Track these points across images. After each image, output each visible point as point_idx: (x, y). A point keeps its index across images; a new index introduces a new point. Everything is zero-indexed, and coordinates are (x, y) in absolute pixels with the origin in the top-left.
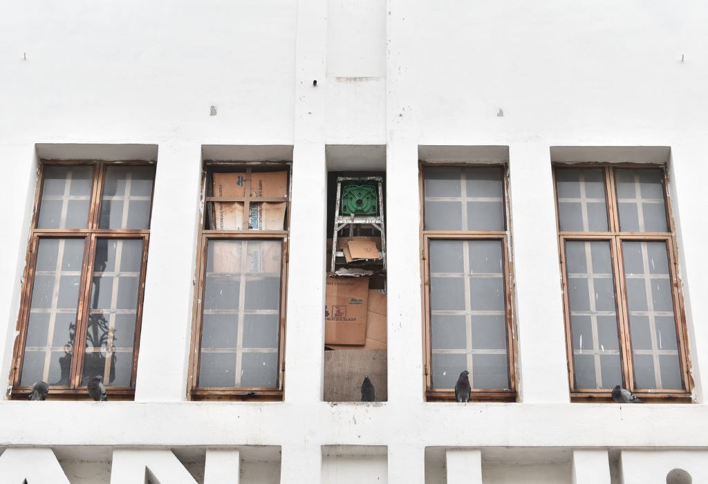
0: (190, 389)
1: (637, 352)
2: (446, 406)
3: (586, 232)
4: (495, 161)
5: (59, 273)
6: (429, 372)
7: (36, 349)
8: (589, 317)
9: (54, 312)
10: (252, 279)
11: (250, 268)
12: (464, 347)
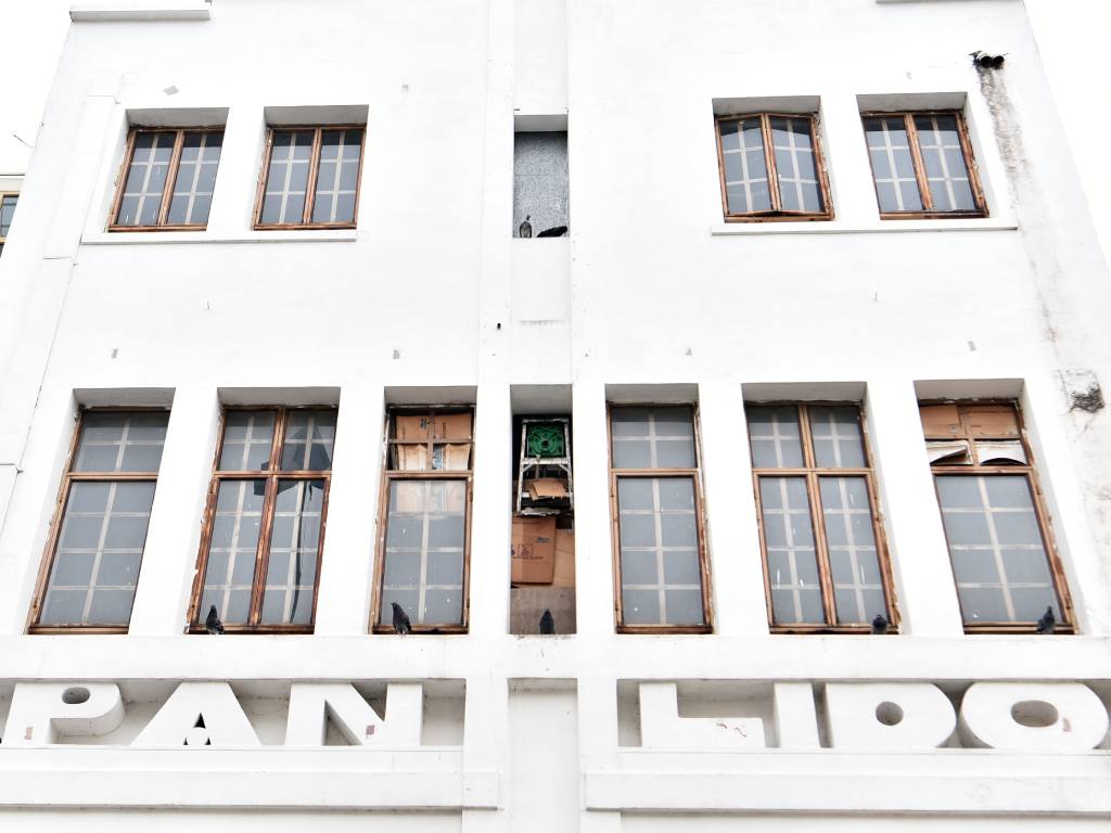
0: (372, 625)
1: (838, 586)
3: (781, 469)
4: (684, 401)
5: (239, 514)
6: (619, 607)
7: (214, 587)
8: (787, 552)
9: (233, 551)
10: (435, 518)
11: (434, 507)
12: (656, 582)
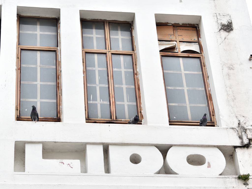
1: (117, 103)
2: (26, 123)
3: (95, 49)
4: (54, 16)
6: (18, 109)
8: (96, 87)
12: (36, 98)
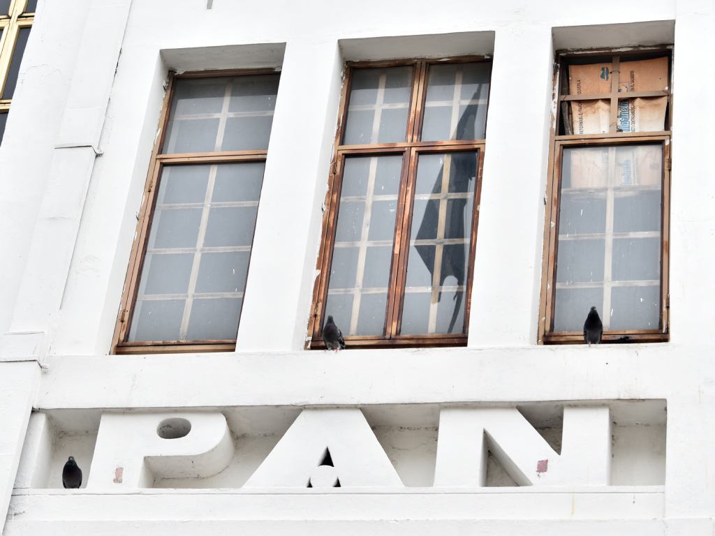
0: (542, 334)
5: (370, 199)
7: (341, 291)
9: (364, 245)
10: (623, 194)
11: (621, 181)
